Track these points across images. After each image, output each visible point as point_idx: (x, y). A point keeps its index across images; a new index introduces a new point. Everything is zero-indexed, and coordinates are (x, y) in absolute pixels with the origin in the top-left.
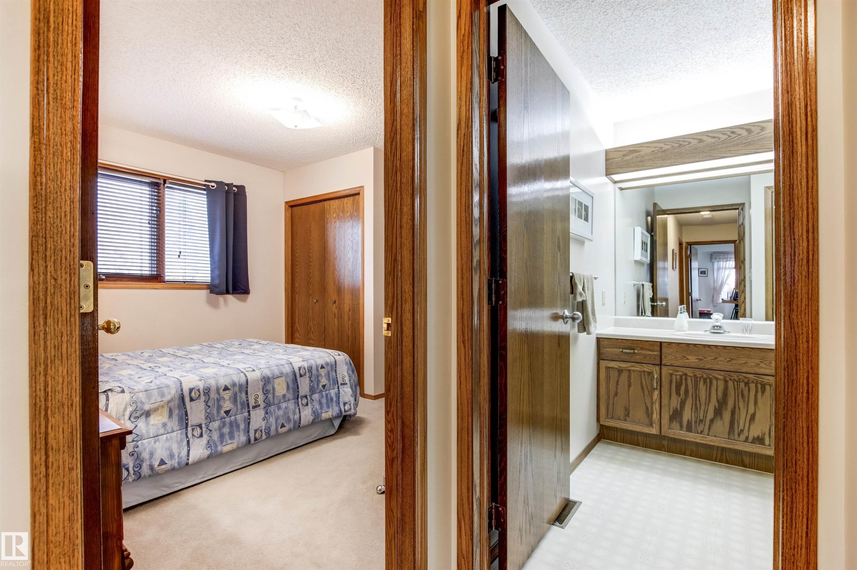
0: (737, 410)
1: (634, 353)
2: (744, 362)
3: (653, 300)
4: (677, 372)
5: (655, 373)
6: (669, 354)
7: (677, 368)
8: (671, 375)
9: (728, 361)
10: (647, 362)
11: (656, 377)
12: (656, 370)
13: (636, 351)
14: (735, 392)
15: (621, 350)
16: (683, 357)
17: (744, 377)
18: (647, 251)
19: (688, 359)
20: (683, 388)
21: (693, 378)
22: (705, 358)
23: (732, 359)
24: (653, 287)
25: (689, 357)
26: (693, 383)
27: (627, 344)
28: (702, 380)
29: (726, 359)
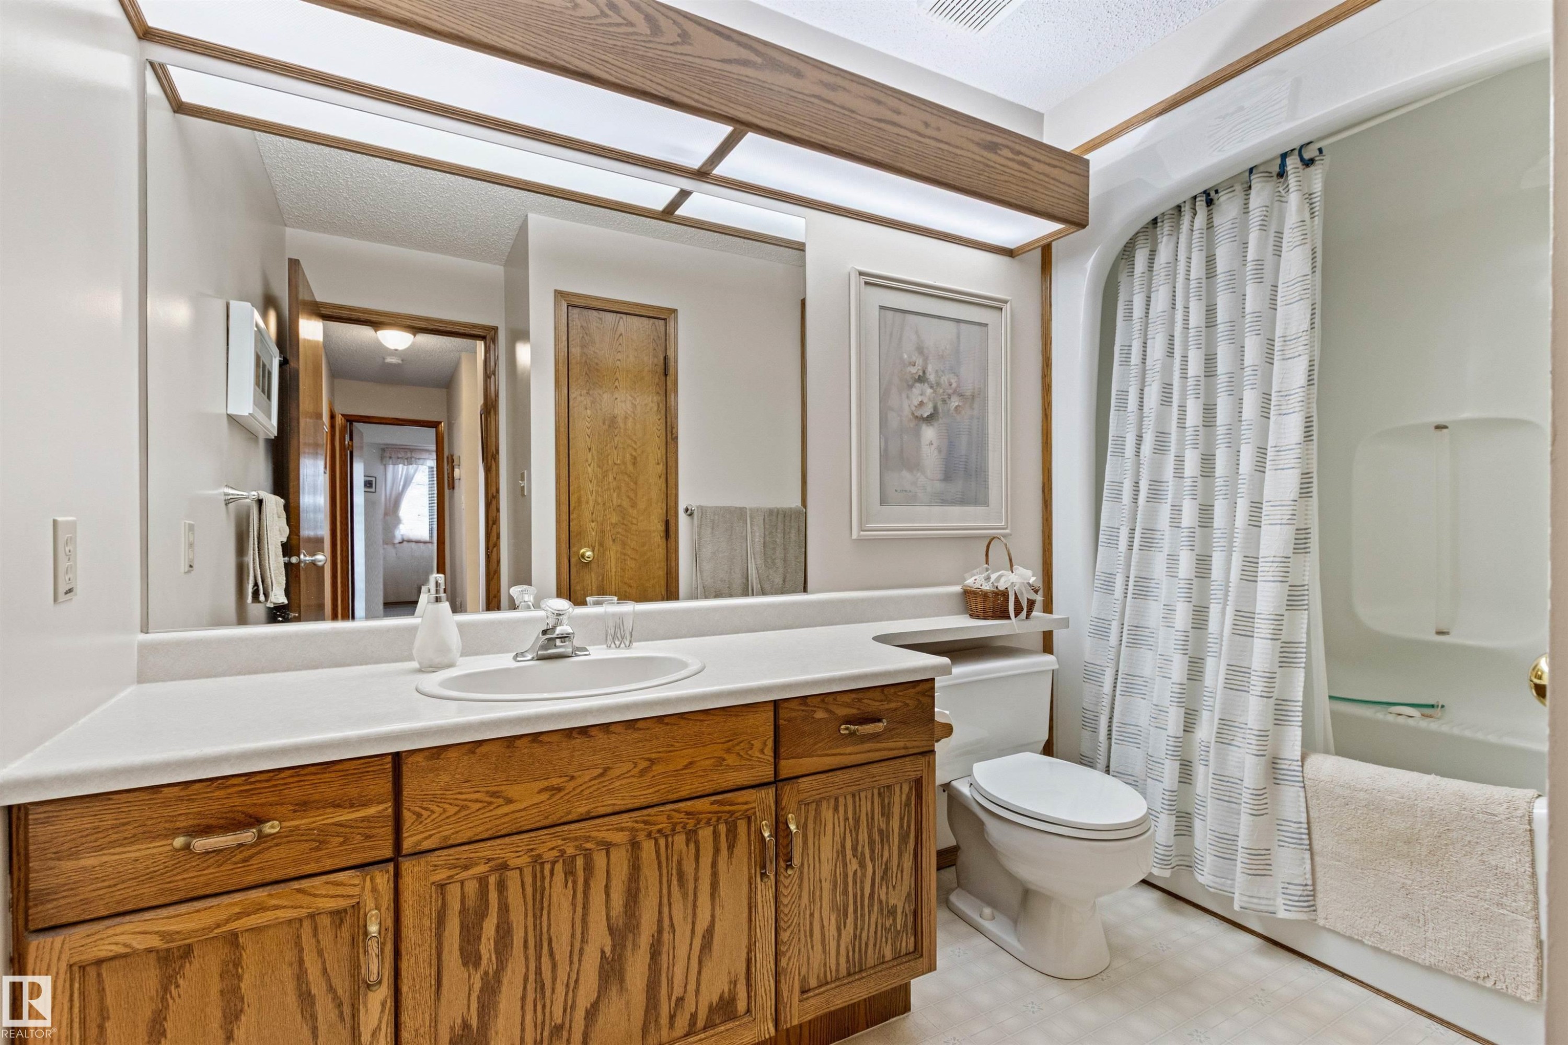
0: (666, 936)
1: (261, 836)
2: (684, 762)
3: (289, 548)
4: (466, 868)
5: (370, 903)
6: (434, 799)
7: (464, 853)
8: (442, 887)
9: (643, 773)
10: (328, 864)
11: (373, 929)
12: (374, 890)
13: (271, 828)
14: (661, 876)
15: (179, 842)
16: (494, 794)
17: (687, 813)
18: (269, 397)
19: (509, 801)
20: (490, 927)
21: (528, 872)
22: (572, 778)
23: (652, 762)
24: (287, 508)
25: (512, 791)
26: (529, 890)
27: (219, 802)
28: (559, 867)
29: (636, 764)
